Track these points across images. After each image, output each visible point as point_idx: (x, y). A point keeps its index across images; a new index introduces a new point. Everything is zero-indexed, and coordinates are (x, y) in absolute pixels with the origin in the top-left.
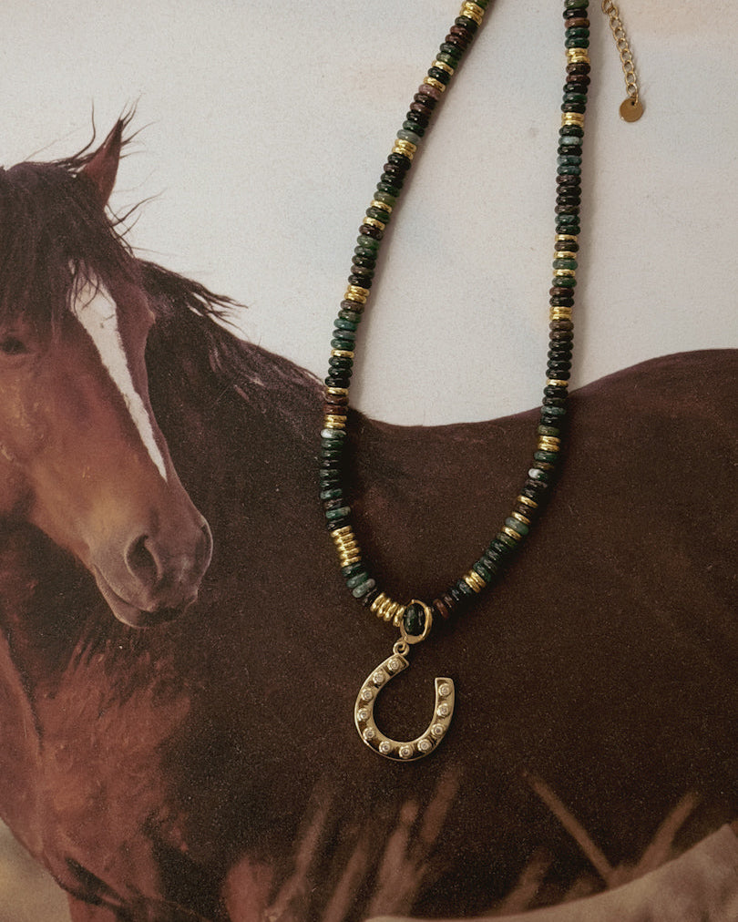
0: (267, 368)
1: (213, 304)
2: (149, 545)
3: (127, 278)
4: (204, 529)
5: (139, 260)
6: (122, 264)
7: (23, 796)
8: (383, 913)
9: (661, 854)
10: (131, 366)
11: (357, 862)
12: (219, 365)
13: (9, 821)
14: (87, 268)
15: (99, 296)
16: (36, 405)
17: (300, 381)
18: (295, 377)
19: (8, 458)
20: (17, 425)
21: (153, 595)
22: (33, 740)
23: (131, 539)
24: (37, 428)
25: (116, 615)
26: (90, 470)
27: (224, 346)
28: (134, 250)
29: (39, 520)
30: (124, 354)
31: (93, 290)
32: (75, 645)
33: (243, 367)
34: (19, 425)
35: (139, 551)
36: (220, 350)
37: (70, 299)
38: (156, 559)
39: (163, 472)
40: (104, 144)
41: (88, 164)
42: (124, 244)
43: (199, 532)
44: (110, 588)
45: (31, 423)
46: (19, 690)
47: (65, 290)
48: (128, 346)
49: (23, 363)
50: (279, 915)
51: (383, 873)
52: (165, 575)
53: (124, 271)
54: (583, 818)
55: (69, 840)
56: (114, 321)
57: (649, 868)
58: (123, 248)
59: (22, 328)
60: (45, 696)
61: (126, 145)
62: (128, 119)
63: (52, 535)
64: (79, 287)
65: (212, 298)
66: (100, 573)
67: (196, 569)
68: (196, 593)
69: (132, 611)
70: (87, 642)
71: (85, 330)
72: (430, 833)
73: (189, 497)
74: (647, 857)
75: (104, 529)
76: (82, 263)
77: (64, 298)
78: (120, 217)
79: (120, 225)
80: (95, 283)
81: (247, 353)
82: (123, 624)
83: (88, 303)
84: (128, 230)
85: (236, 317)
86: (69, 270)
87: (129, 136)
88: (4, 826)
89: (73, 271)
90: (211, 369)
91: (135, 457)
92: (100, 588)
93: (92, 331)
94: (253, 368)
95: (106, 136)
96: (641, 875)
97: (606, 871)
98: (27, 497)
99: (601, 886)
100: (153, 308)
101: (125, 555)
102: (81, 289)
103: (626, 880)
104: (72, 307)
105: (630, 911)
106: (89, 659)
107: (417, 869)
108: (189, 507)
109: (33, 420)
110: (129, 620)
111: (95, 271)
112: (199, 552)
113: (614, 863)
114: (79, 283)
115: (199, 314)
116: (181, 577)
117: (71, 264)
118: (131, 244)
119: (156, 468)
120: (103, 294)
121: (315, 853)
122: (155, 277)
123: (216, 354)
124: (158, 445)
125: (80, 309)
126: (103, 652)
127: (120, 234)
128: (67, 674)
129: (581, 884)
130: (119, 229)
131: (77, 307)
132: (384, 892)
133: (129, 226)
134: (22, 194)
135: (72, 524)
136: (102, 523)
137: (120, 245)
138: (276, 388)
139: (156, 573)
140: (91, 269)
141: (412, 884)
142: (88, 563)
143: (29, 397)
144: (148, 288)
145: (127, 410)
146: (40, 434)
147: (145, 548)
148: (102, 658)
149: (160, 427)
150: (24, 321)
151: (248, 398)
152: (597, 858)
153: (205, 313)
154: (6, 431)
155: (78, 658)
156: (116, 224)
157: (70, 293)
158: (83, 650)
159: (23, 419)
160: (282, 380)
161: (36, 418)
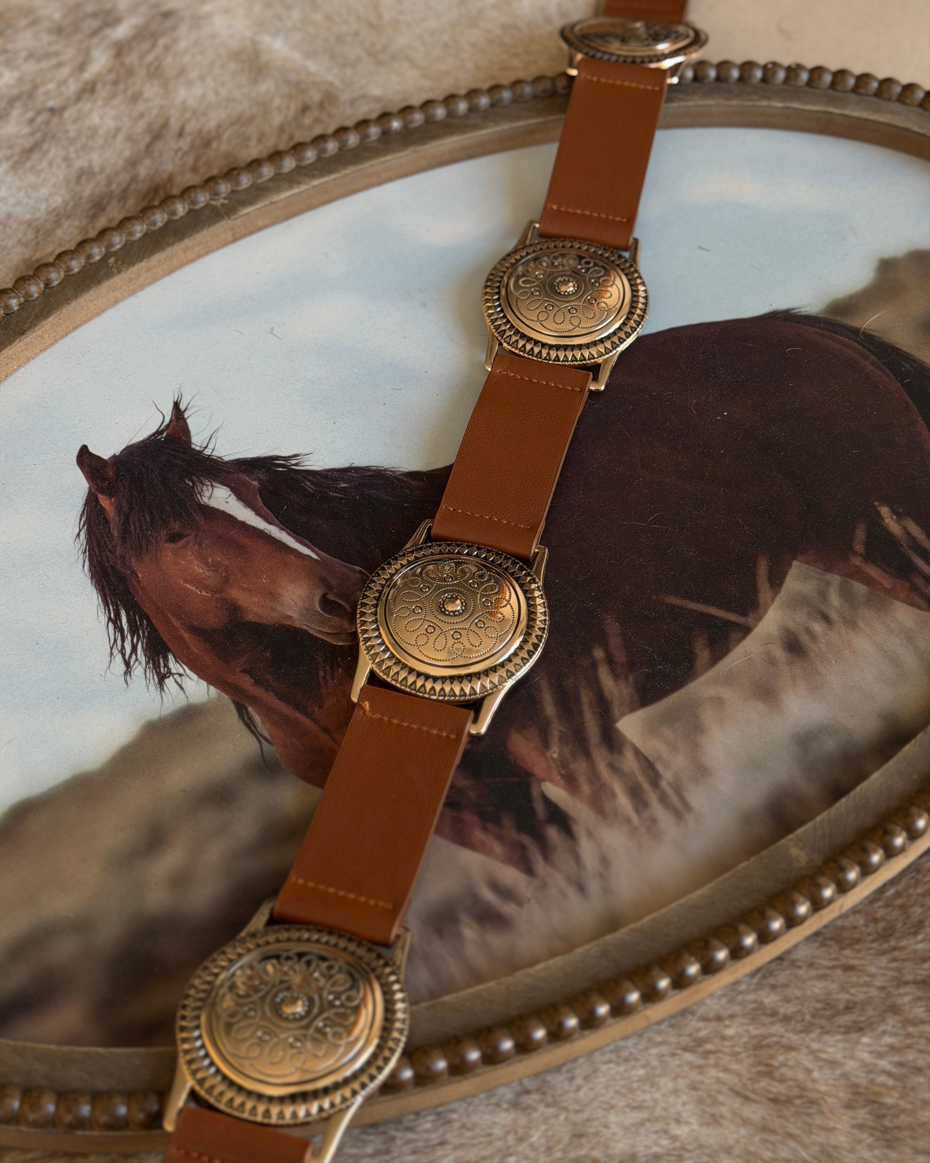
0: (344, 476)
1: (290, 461)
2: (331, 597)
3: (226, 472)
4: (361, 573)
5: (229, 461)
6: (220, 467)
8: (623, 715)
10: (258, 513)
11: (586, 697)
12: (314, 488)
14: (199, 479)
15: (215, 489)
16: (210, 560)
17: (369, 473)
18: (364, 472)
19: (209, 595)
20: (203, 576)
21: (351, 622)
22: (324, 737)
23: (317, 600)
24: (218, 571)
25: (334, 643)
26: (266, 576)
27: (311, 478)
29: (250, 617)
30: (250, 510)
31: (210, 488)
32: (318, 673)
33: (329, 482)
34: (205, 575)
35: (327, 604)
36: (309, 481)
37: (197, 498)
38: (340, 602)
39: (314, 556)
40: (172, 417)
41: (168, 430)
42: (215, 458)
43: (358, 576)
44: (320, 631)
45: (212, 571)
46: (296, 715)
47: (192, 495)
49: (188, 543)
50: (558, 750)
51: (607, 693)
52: (351, 607)
53: (223, 470)
54: (707, 602)
56: (233, 497)
58: (216, 459)
59: (176, 526)
60: (316, 709)
62: (180, 398)
63: (264, 621)
64: (200, 491)
65: (286, 459)
66: (308, 627)
69: (344, 637)
70: (325, 666)
71: (218, 509)
72: (621, 657)
73: (339, 561)
74: (761, 601)
76: (194, 478)
77: (194, 499)
78: (205, 445)
79: (206, 450)
80: (209, 484)
81: (327, 475)
82: (341, 646)
83: (211, 495)
85: (308, 461)
86: (188, 485)
87: (186, 405)
89: (191, 484)
90: (310, 492)
91: (292, 558)
92: (315, 634)
93: (223, 507)
94: (336, 480)
95: (170, 413)
96: (765, 612)
97: (743, 621)
98: (234, 609)
99: (747, 630)
100: (253, 480)
101: (319, 609)
102: (202, 490)
103: (759, 619)
104: (202, 502)
105: (775, 634)
106: (332, 675)
108: (344, 566)
109: (213, 569)
110: (344, 641)
111: (205, 478)
113: (744, 614)
114: (199, 488)
115: (285, 470)
118: (220, 456)
119: (308, 556)
120: (217, 487)
121: (555, 705)
122: (244, 464)
123: (309, 484)
124: (301, 544)
125: (207, 500)
126: (339, 667)
127: (209, 454)
128: (323, 691)
129: (734, 636)
130: (207, 452)
131: (205, 500)
132: (616, 703)
133: (213, 448)
134: (135, 462)
135: (273, 609)
136: (293, 600)
137: (213, 459)
138: (357, 483)
139: (345, 609)
140: (201, 478)
141: (630, 689)
142: (297, 624)
143: (202, 558)
144: (244, 472)
145: (271, 536)
146: (222, 573)
147: (329, 600)
148: (340, 670)
149: (298, 534)
150: (175, 522)
151: (343, 496)
152: (733, 617)
153: (287, 468)
154: (198, 582)
155: (324, 678)
156: (204, 450)
157: (196, 495)
158: (325, 673)
159: (206, 571)
160: (358, 478)
161: (215, 567)
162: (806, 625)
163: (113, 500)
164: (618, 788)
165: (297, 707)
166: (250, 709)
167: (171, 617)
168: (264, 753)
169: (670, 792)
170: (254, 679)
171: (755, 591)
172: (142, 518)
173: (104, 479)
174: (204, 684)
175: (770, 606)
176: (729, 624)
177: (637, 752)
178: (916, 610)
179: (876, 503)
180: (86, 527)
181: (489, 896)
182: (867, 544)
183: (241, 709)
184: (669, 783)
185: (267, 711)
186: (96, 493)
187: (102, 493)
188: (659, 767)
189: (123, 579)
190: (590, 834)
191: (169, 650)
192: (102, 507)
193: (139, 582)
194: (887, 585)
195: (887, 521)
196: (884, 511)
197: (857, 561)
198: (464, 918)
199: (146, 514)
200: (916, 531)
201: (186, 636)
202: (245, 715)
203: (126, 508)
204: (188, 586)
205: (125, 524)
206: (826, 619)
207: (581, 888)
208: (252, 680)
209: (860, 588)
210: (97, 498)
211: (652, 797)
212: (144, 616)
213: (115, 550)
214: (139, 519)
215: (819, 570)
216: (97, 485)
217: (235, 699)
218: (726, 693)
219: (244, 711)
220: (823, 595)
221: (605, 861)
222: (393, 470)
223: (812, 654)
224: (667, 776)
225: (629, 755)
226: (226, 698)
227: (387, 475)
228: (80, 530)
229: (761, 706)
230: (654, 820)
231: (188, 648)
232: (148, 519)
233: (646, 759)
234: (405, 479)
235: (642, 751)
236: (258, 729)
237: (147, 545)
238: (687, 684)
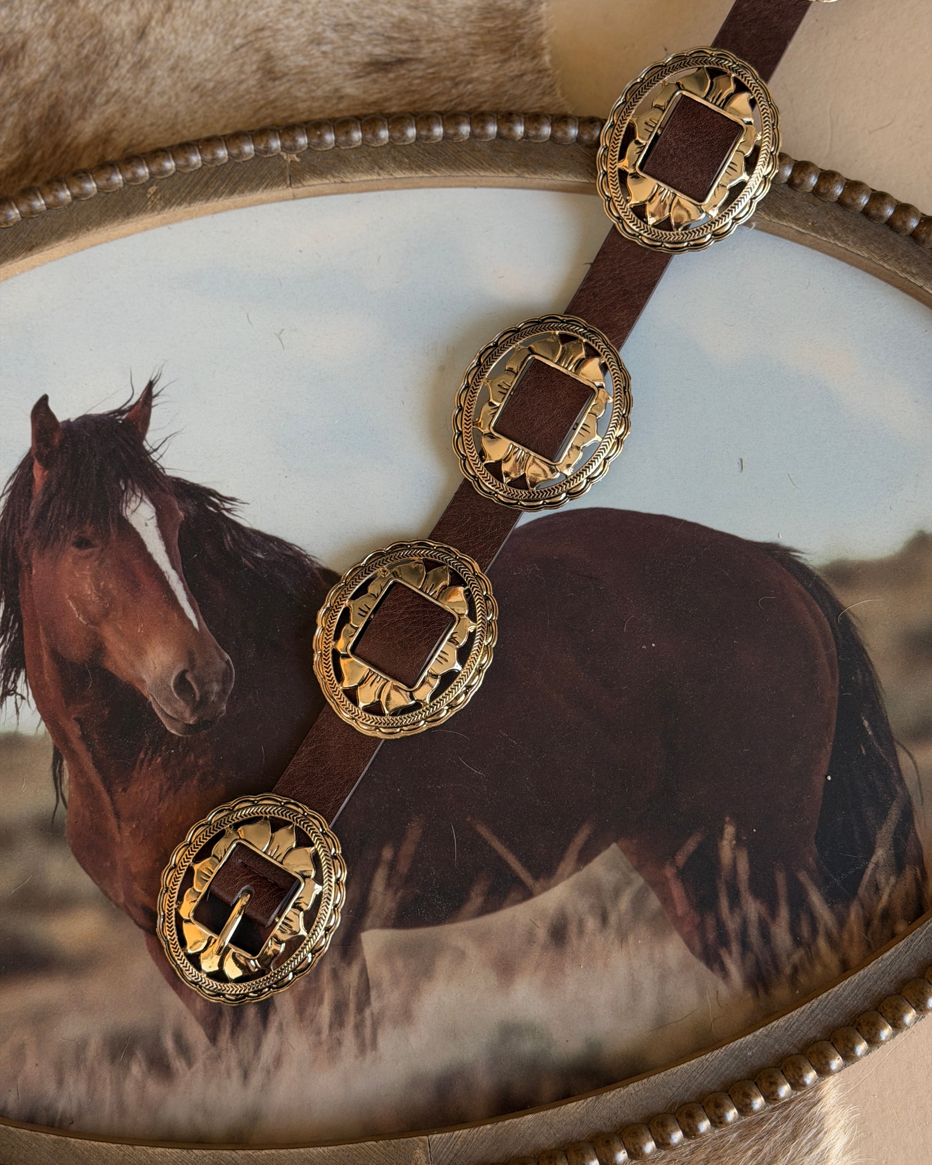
0: (266, 545)
1: (224, 504)
2: (189, 677)
3: (161, 489)
4: (227, 662)
5: (169, 477)
6: (158, 480)
7: (109, 864)
8: (373, 927)
9: (569, 869)
10: (168, 551)
12: (232, 546)
13: (98, 882)
14: (133, 485)
15: (143, 504)
16: (102, 584)
17: (289, 553)
19: (84, 622)
20: (89, 599)
21: (193, 713)
22: (112, 822)
23: (175, 673)
24: (103, 600)
25: (168, 728)
26: (143, 626)
27: (234, 532)
28: (166, 470)
29: (109, 665)
30: (163, 543)
31: (138, 500)
32: (139, 753)
33: (249, 546)
34: (91, 598)
35: (181, 682)
36: (231, 535)
37: (122, 507)
38: (194, 686)
39: (196, 624)
40: (140, 398)
41: (130, 413)
42: (158, 466)
43: (224, 665)
44: (162, 709)
46: (100, 787)
47: (119, 502)
48: (165, 537)
49: (91, 555)
51: (371, 898)
52: (201, 697)
53: (159, 484)
54: (512, 848)
55: (143, 892)
56: (154, 521)
57: (562, 879)
58: (158, 469)
59: (89, 530)
60: (120, 790)
61: (156, 398)
62: (157, 378)
63: (119, 675)
64: (128, 499)
65: (223, 499)
66: (154, 699)
67: (224, 691)
68: (224, 708)
69: (179, 725)
70: (148, 749)
71: (134, 529)
72: (403, 867)
73: (215, 640)
74: (559, 871)
75: (156, 668)
76: (130, 482)
77: (118, 507)
78: (155, 447)
79: (155, 453)
80: (139, 494)
81: (251, 536)
82: (173, 734)
83: (136, 509)
84: (161, 456)
85: (241, 511)
86: (120, 487)
87: (159, 390)
88: (96, 886)
89: (123, 488)
90: (226, 549)
91: (176, 615)
92: (156, 710)
93: (140, 529)
94: (256, 546)
96: (556, 884)
97: (532, 883)
99: (528, 894)
100: (181, 509)
101: (172, 685)
102: (130, 500)
103: (546, 889)
104: (124, 512)
105: (551, 911)
106: (150, 761)
107: (396, 894)
108: (216, 648)
109: (100, 595)
110: (177, 731)
111: (139, 487)
112: (225, 679)
113: (536, 878)
114: (128, 495)
115: (215, 511)
116: (213, 698)
117: (121, 483)
118: (164, 466)
119: (190, 622)
120: (145, 502)
123: (229, 538)
124: (191, 605)
125: (130, 514)
126: (160, 756)
127: (155, 459)
128: (135, 774)
129: (513, 895)
130: (154, 456)
131: (127, 513)
132: (373, 912)
133: (161, 453)
134: (85, 437)
135: (132, 666)
136: (154, 663)
137: (156, 467)
138: (273, 559)
139: (195, 696)
140: (136, 485)
141: (393, 904)
142: (145, 693)
143: (96, 579)
144: (178, 496)
145: (167, 583)
146: (106, 604)
147: (186, 679)
148: (159, 760)
149: (192, 592)
150: (90, 525)
151: (253, 567)
152: (524, 875)
153: (218, 510)
154: (81, 604)
155: (142, 761)
156: (152, 453)
157: (122, 503)
158: (145, 756)
159: (93, 594)
160: (277, 553)
161: (103, 593)
162: (582, 917)
163: (46, 473)
164: (328, 997)
165: (105, 780)
166: (65, 762)
167: (41, 631)
168: (56, 814)
169: (368, 1023)
170: (83, 734)
171: (561, 858)
172: (63, 507)
173: (47, 445)
174: (38, 716)
175: (564, 880)
176: (517, 881)
177: (364, 970)
178: (688, 952)
179: (727, 819)
180: (9, 494)
181: (169, 1044)
182: (691, 859)
183: (57, 758)
184: (372, 1014)
185: (79, 772)
186: (34, 457)
187: (40, 460)
188: (373, 994)
189: (17, 568)
190: (281, 1028)
191: (24, 666)
192: (33, 476)
193: (30, 578)
194: (680, 912)
195: (725, 843)
196: (730, 830)
197: (669, 872)
198: (139, 1054)
199: (69, 504)
200: (743, 867)
201: (46, 658)
202: (58, 766)
203: (53, 489)
204: (71, 603)
205: (46, 505)
206: (604, 919)
207: (245, 1076)
208: (80, 733)
209: (654, 902)
210: (33, 464)
211: (351, 1020)
212: (19, 619)
213: (24, 533)
214: (60, 507)
215: (630, 864)
216: (39, 448)
217: (57, 746)
218: (473, 952)
219: (59, 762)
220: (617, 893)
221: (278, 1061)
222: (313, 559)
223: (569, 949)
224: (375, 1005)
225: (355, 969)
226: (50, 741)
227: (305, 563)
228: (3, 495)
229: (493, 979)
230: (339, 1043)
231: (42, 673)
232: (68, 510)
233: (367, 980)
234: (319, 576)
235: (368, 970)
236: (63, 786)
237: (54, 540)
238: (445, 923)
